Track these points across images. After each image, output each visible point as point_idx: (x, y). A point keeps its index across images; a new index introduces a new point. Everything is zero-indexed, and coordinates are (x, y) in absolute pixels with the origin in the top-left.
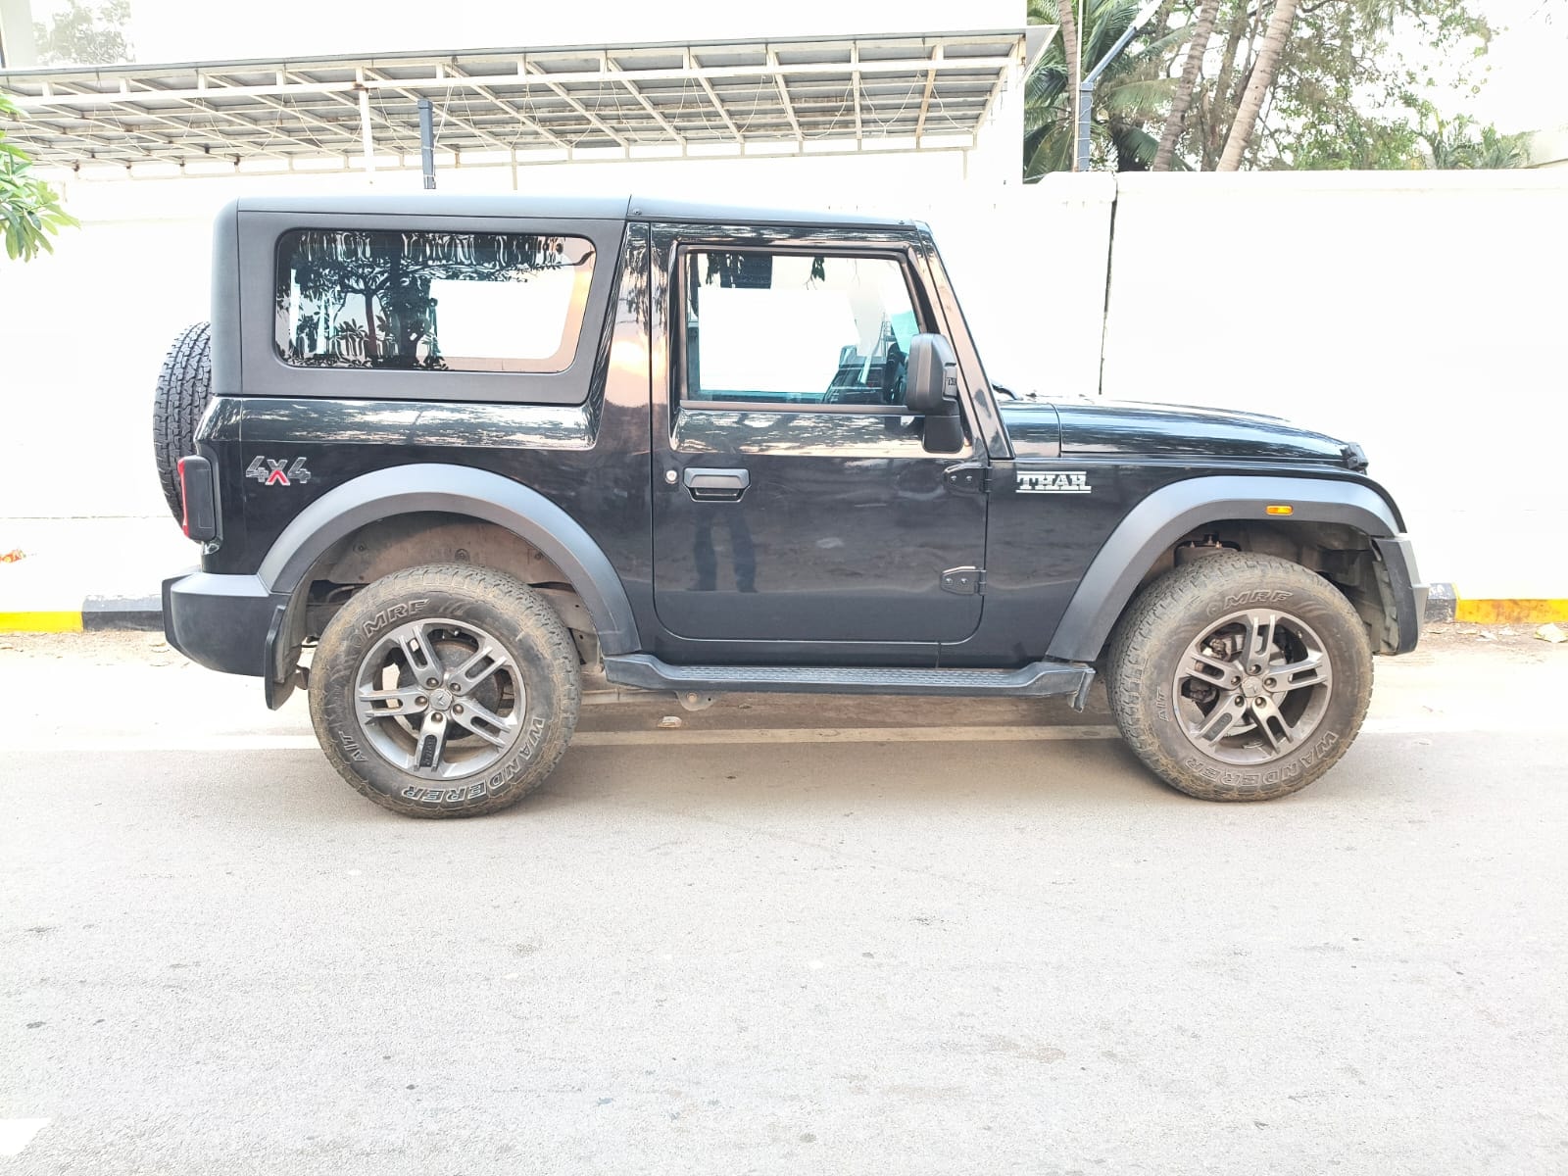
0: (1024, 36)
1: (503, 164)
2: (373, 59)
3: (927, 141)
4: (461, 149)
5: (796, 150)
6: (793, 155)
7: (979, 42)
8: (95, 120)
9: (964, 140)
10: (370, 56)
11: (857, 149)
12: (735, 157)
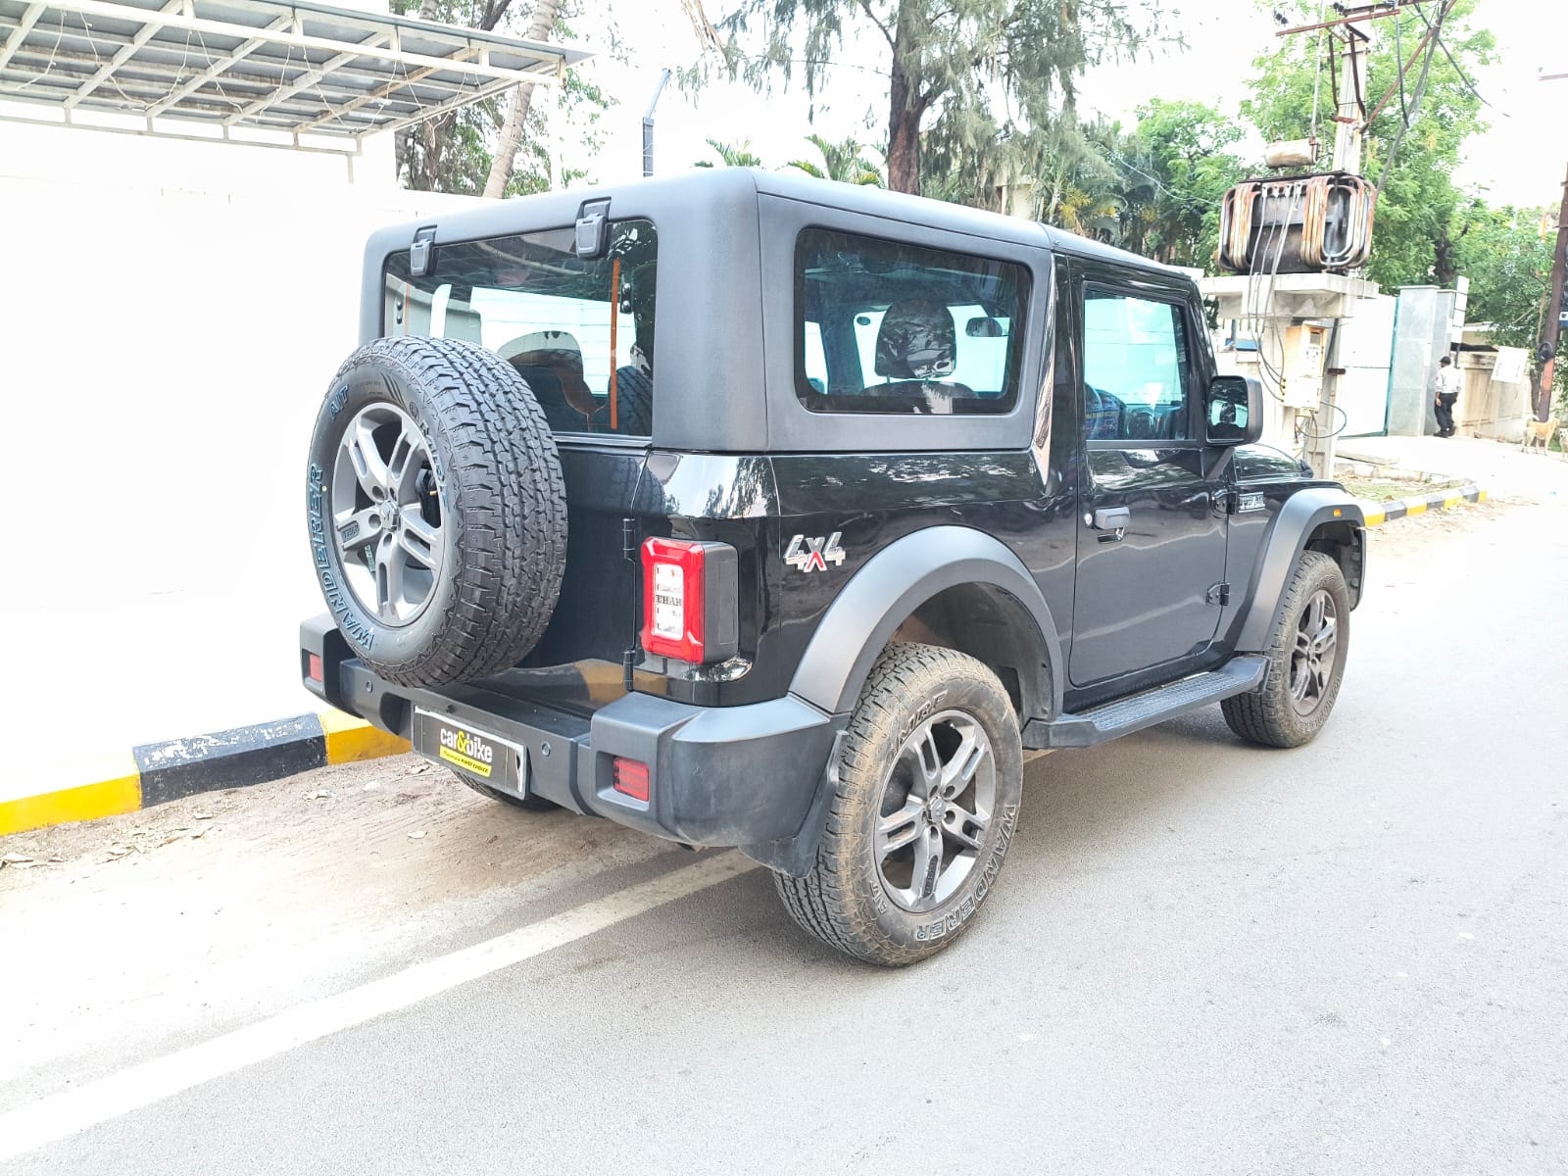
0: (564, 57)
3: (305, 139)
5: (144, 128)
6: (140, 133)
7: (524, 55)
9: (349, 144)
11: (222, 137)
12: (58, 124)
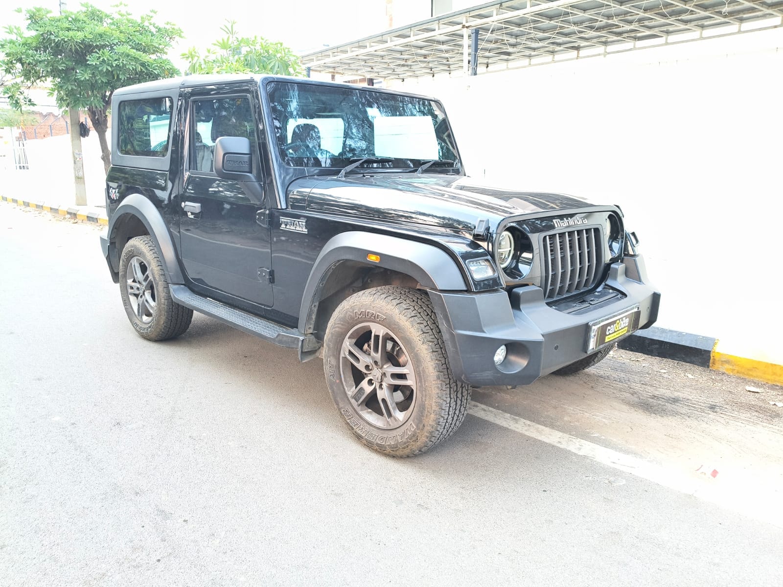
1: (599, 55)
2: (469, 12)
4: (580, 49)
8: (407, 55)
10: (468, 10)
